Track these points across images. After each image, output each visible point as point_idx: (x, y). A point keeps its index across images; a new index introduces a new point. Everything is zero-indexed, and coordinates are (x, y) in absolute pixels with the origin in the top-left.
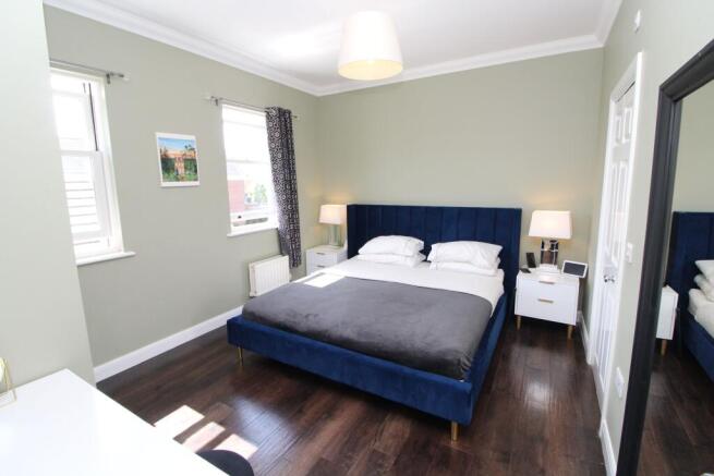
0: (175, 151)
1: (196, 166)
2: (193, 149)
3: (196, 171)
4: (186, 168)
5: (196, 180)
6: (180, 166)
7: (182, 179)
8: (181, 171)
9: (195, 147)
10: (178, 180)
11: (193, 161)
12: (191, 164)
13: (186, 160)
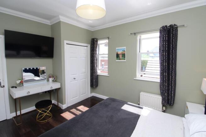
0: (120, 52)
1: (125, 56)
2: (124, 51)
3: (125, 57)
4: (122, 57)
5: (125, 60)
6: (121, 56)
7: (121, 59)
8: (121, 57)
9: (125, 50)
10: (120, 60)
11: (124, 54)
12: (124, 55)
13: (122, 54)
